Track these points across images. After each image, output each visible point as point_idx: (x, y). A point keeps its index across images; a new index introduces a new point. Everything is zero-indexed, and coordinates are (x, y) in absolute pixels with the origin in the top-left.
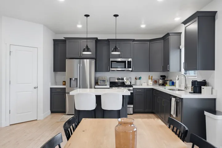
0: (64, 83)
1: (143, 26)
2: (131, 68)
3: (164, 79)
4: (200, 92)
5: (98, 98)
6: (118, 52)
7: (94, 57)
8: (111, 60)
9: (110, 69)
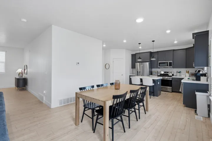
1: (176, 42)
2: (171, 66)
4: (199, 80)
5: (141, 80)
7: (149, 61)
8: (159, 62)
9: (158, 67)
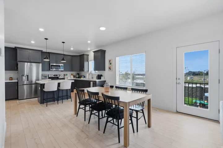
0: (11, 79)
3: (78, 75)
6: (65, 61)
7: (40, 62)
8: (51, 64)
9: (50, 70)
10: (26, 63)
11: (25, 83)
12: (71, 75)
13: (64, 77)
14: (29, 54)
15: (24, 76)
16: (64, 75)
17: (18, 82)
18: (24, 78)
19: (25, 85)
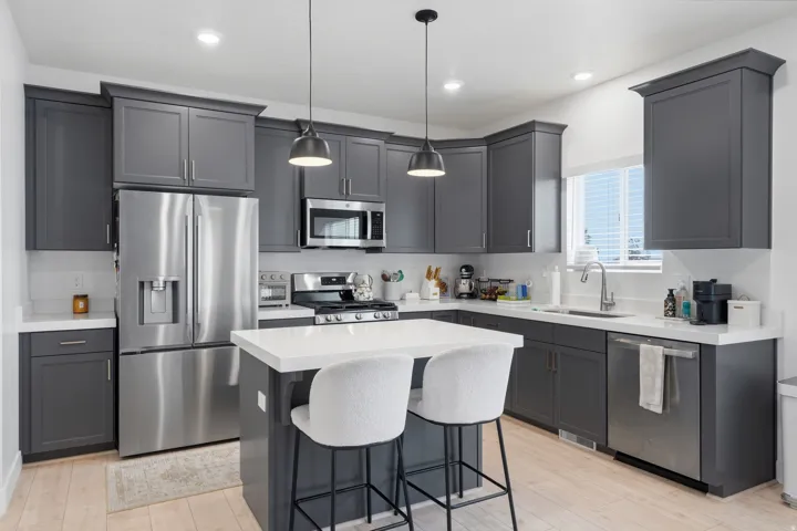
0: (81, 305)
2: (381, 238)
7: (251, 185)
8: (310, 204)
9: (303, 241)
10: (166, 196)
11: (160, 342)
12: (429, 275)
13: (384, 291)
14: (185, 132)
15: (152, 287)
16: (385, 278)
17: (116, 331)
18: (156, 302)
19: (160, 355)
